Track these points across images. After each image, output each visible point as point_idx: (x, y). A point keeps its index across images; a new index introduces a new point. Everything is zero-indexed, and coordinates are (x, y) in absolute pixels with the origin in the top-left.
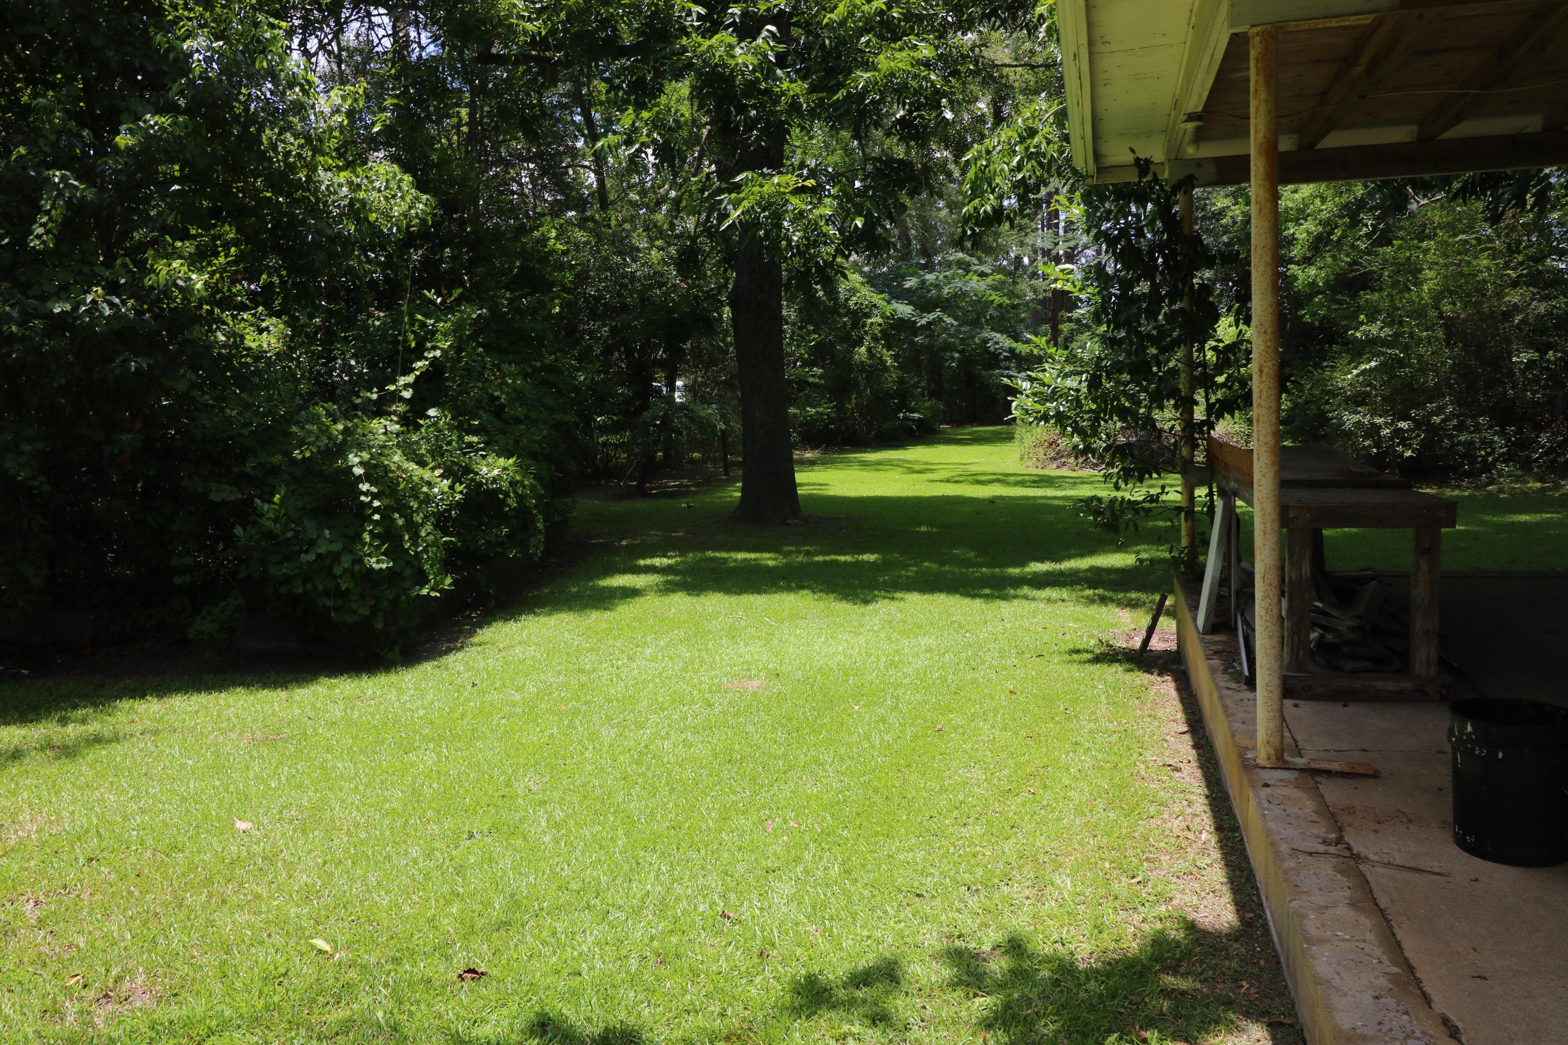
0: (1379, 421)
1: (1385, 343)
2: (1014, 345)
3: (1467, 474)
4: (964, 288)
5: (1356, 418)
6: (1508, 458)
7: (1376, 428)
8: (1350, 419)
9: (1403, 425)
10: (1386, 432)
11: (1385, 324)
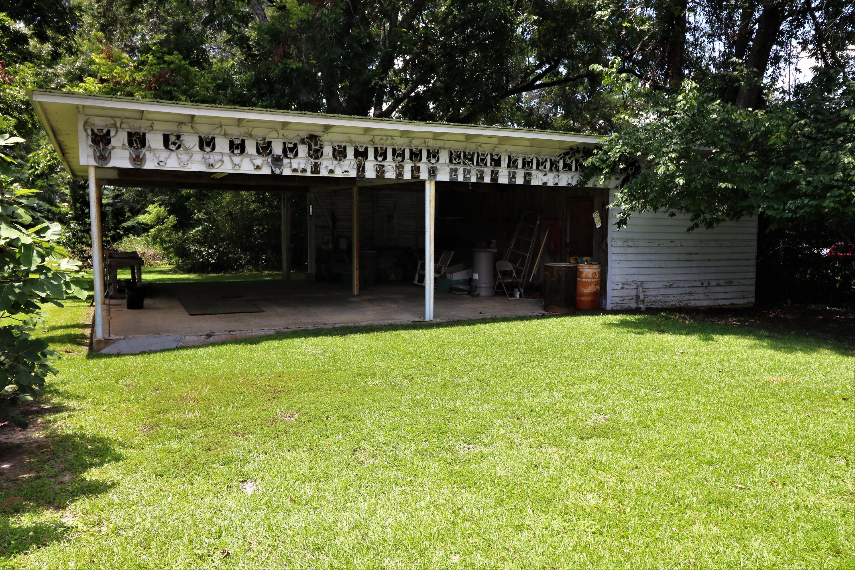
0: (202, 249)
1: (204, 220)
2: (51, 208)
3: (235, 269)
4: (21, 177)
5: (194, 248)
6: (248, 263)
7: (201, 252)
8: (193, 248)
9: (211, 251)
10: (205, 253)
11: (205, 214)
